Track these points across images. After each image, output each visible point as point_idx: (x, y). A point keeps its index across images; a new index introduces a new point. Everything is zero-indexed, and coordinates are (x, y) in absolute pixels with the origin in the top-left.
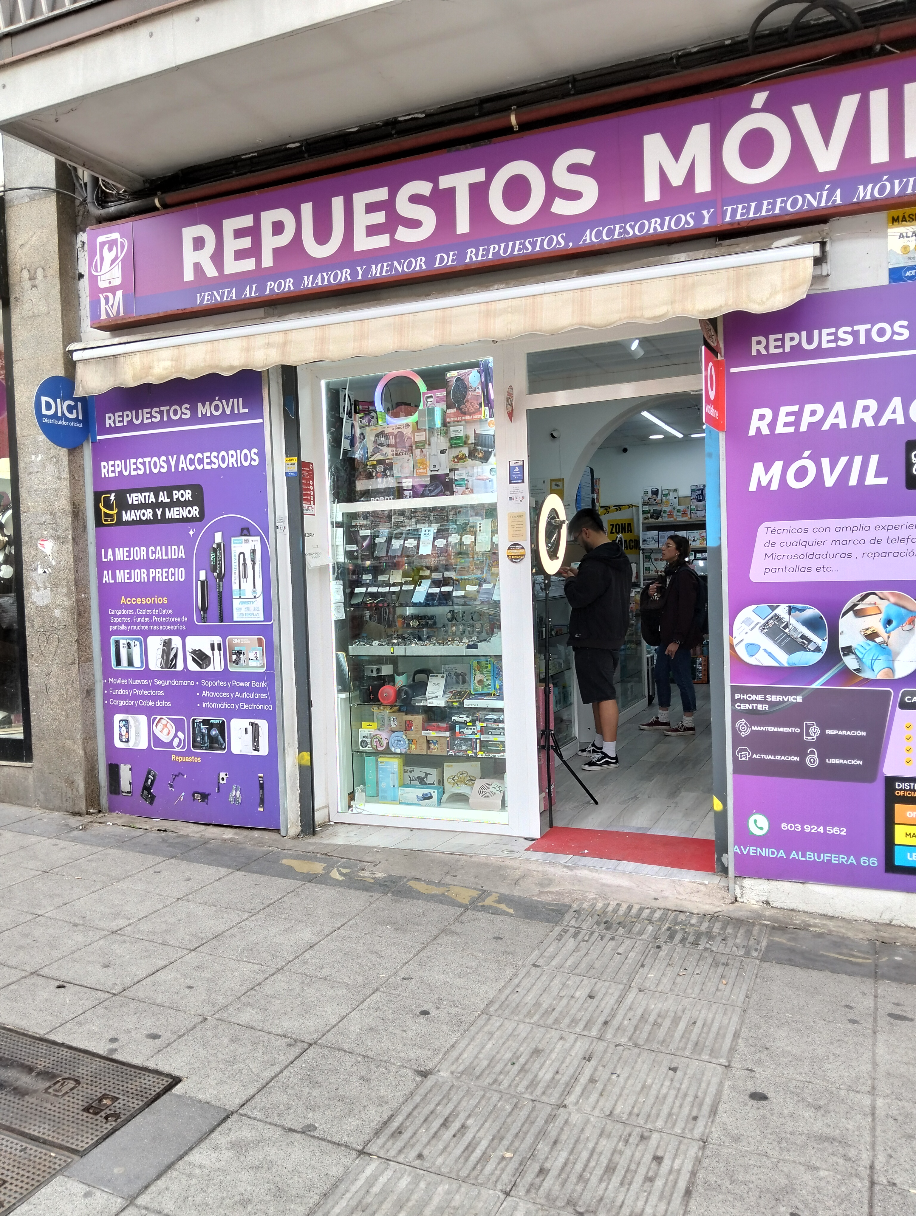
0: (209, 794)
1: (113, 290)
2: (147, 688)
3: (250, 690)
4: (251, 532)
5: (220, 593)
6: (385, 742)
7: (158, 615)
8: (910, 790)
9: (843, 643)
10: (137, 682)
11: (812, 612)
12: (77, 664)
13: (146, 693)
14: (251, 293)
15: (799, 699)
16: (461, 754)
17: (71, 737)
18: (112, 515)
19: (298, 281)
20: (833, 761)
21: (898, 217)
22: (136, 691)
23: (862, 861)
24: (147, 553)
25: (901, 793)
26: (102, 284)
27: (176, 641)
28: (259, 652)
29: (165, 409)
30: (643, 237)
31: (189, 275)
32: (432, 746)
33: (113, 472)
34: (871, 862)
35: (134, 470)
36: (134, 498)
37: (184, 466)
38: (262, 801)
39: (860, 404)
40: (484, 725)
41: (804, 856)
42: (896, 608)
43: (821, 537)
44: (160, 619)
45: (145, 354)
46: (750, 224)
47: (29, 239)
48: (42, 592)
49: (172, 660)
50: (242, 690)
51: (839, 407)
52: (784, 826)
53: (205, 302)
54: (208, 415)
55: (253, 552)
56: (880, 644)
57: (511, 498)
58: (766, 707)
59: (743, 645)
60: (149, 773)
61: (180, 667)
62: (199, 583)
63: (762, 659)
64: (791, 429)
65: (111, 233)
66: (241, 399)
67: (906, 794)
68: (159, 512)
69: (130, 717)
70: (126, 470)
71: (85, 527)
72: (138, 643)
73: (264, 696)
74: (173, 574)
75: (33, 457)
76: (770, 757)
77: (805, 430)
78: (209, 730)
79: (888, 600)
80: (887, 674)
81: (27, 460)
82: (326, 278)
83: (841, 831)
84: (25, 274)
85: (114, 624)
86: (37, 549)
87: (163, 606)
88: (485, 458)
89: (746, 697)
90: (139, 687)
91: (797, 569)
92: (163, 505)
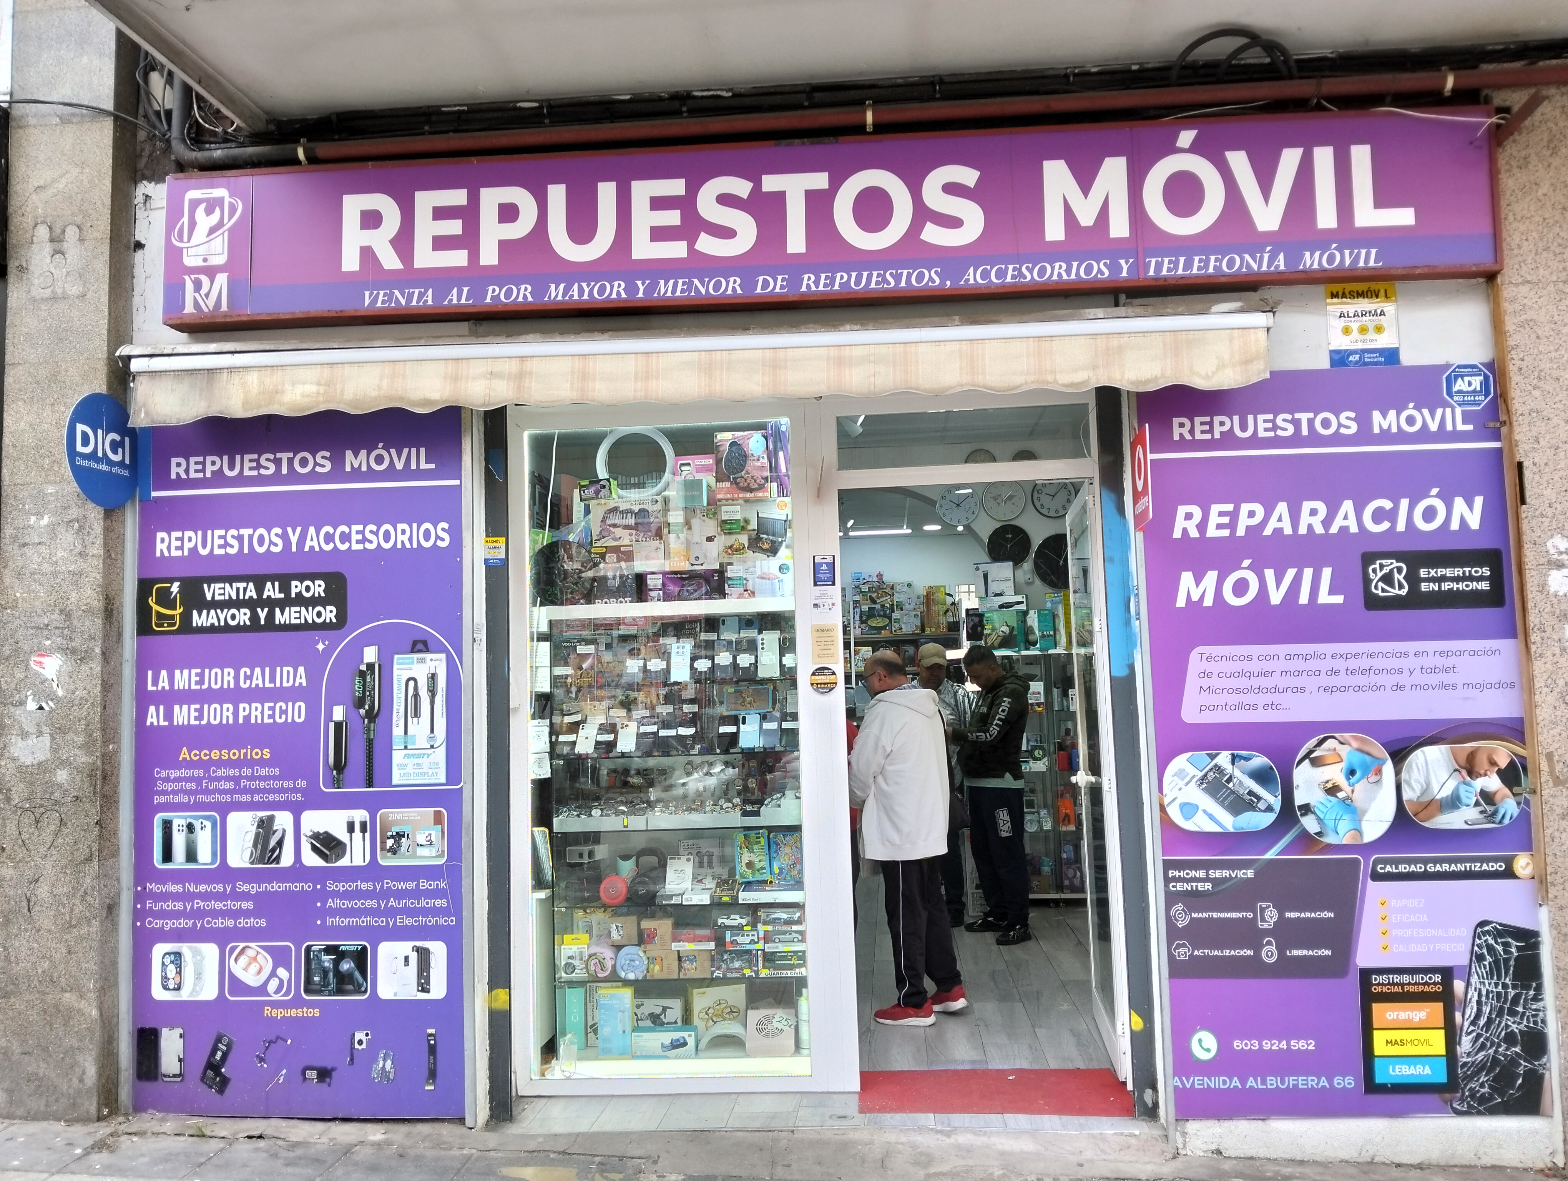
0: (333, 1069)
1: (211, 272)
2: (221, 897)
3: (416, 894)
4: (431, 645)
5: (370, 743)
6: (609, 964)
7: (252, 778)
8: (1389, 984)
9: (1300, 799)
10: (202, 888)
11: (1260, 761)
12: (95, 864)
13: (219, 905)
14: (459, 299)
15: (1250, 874)
16: (734, 975)
17: (77, 989)
18: (172, 617)
19: (540, 289)
20: (1295, 953)
21: (1337, 293)
22: (199, 904)
23: (1336, 1082)
24: (237, 678)
25: (1379, 989)
26: (189, 261)
27: (283, 820)
28: (435, 833)
29: (284, 456)
30: (1045, 283)
31: (350, 262)
32: (687, 965)
33: (181, 548)
34: (1346, 1082)
35: (220, 547)
36: (215, 591)
37: (315, 543)
38: (432, 1074)
39: (1307, 506)
40: (769, 928)
41: (1264, 1082)
42: (1360, 755)
43: (1268, 666)
44: (255, 784)
45: (269, 372)
46: (1179, 282)
47: (54, 181)
48: (32, 741)
49: (273, 850)
50: (400, 895)
51: (1282, 508)
52: (1237, 1045)
53: (379, 304)
54: (364, 468)
55: (433, 677)
56: (1344, 800)
57: (816, 605)
58: (1208, 886)
59: (1176, 805)
60: (219, 1040)
61: (287, 859)
62: (332, 726)
63: (1200, 824)
64: (1226, 533)
65: (212, 187)
66: (423, 450)
67: (1385, 989)
68: (262, 614)
69: (185, 948)
70: (204, 546)
71: (120, 635)
72: (208, 824)
73: (441, 903)
74: (283, 712)
75: (33, 519)
76: (1216, 953)
77: (1243, 534)
78: (337, 963)
79: (1350, 745)
80: (1353, 838)
81: (19, 523)
82: (587, 290)
83: (1308, 1045)
84: (42, 232)
85: (164, 793)
86: (27, 668)
87: (262, 763)
88: (773, 551)
89: (1183, 874)
90: (206, 896)
91: (1239, 706)
92: (271, 603)
